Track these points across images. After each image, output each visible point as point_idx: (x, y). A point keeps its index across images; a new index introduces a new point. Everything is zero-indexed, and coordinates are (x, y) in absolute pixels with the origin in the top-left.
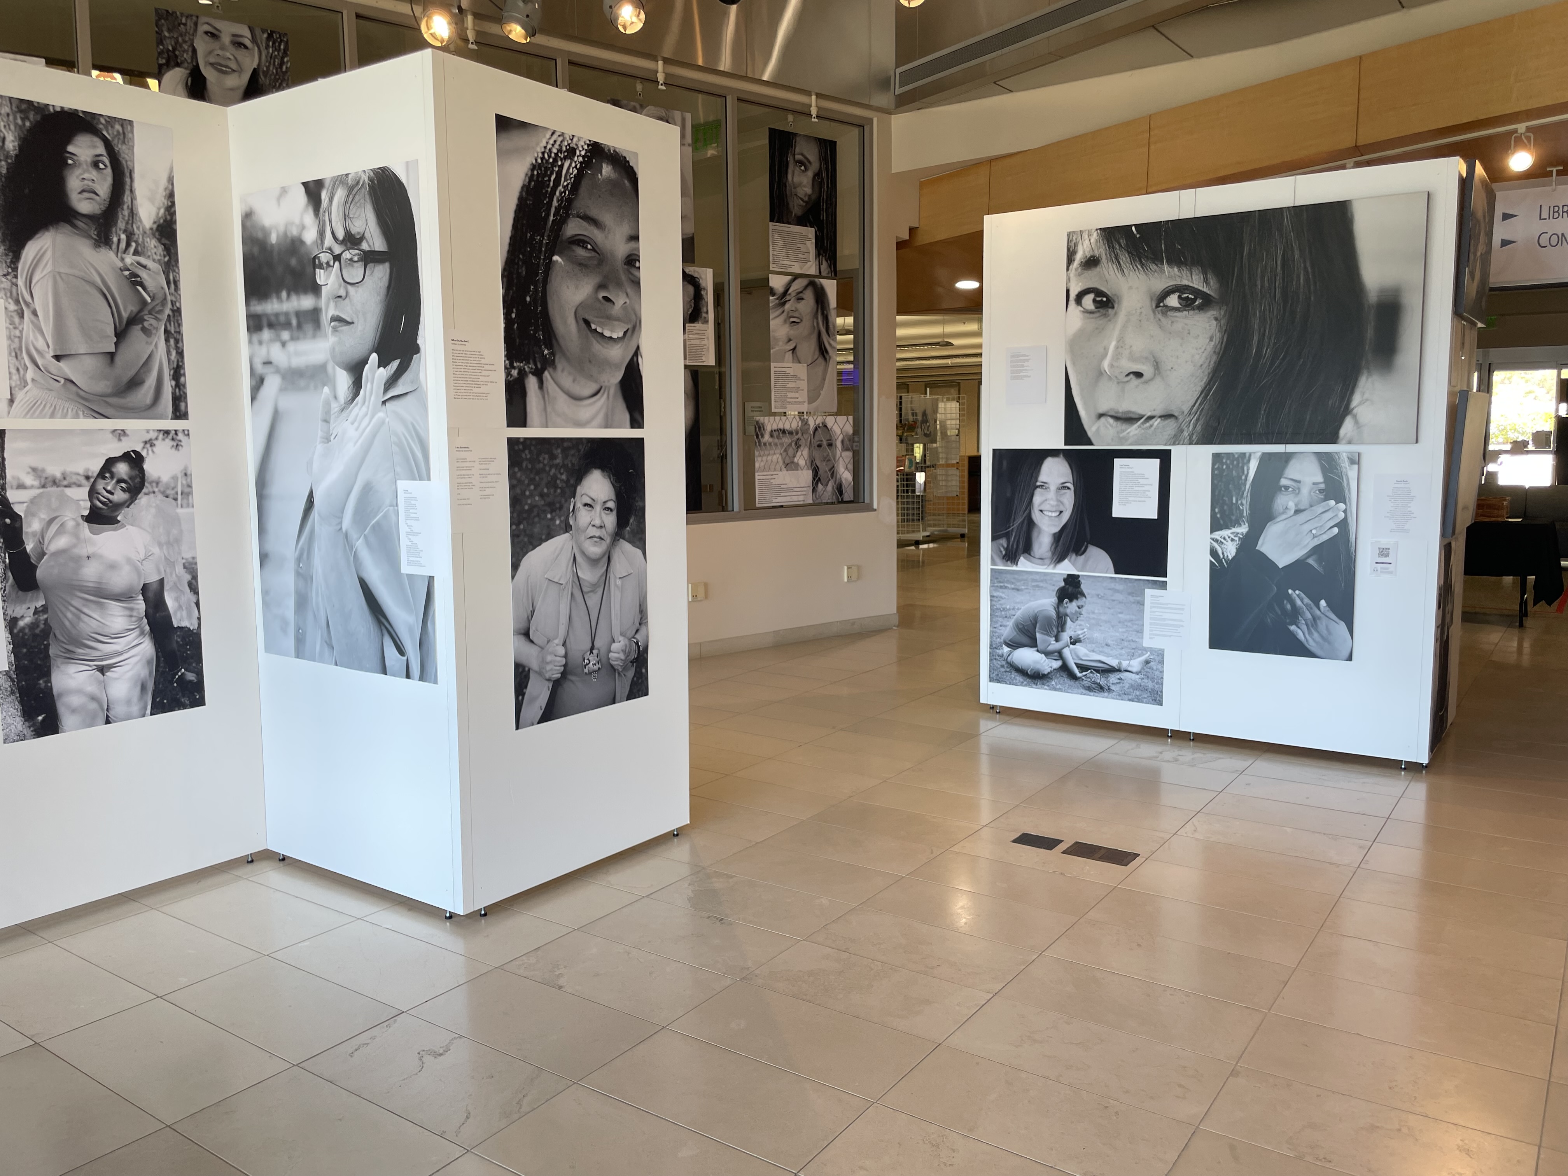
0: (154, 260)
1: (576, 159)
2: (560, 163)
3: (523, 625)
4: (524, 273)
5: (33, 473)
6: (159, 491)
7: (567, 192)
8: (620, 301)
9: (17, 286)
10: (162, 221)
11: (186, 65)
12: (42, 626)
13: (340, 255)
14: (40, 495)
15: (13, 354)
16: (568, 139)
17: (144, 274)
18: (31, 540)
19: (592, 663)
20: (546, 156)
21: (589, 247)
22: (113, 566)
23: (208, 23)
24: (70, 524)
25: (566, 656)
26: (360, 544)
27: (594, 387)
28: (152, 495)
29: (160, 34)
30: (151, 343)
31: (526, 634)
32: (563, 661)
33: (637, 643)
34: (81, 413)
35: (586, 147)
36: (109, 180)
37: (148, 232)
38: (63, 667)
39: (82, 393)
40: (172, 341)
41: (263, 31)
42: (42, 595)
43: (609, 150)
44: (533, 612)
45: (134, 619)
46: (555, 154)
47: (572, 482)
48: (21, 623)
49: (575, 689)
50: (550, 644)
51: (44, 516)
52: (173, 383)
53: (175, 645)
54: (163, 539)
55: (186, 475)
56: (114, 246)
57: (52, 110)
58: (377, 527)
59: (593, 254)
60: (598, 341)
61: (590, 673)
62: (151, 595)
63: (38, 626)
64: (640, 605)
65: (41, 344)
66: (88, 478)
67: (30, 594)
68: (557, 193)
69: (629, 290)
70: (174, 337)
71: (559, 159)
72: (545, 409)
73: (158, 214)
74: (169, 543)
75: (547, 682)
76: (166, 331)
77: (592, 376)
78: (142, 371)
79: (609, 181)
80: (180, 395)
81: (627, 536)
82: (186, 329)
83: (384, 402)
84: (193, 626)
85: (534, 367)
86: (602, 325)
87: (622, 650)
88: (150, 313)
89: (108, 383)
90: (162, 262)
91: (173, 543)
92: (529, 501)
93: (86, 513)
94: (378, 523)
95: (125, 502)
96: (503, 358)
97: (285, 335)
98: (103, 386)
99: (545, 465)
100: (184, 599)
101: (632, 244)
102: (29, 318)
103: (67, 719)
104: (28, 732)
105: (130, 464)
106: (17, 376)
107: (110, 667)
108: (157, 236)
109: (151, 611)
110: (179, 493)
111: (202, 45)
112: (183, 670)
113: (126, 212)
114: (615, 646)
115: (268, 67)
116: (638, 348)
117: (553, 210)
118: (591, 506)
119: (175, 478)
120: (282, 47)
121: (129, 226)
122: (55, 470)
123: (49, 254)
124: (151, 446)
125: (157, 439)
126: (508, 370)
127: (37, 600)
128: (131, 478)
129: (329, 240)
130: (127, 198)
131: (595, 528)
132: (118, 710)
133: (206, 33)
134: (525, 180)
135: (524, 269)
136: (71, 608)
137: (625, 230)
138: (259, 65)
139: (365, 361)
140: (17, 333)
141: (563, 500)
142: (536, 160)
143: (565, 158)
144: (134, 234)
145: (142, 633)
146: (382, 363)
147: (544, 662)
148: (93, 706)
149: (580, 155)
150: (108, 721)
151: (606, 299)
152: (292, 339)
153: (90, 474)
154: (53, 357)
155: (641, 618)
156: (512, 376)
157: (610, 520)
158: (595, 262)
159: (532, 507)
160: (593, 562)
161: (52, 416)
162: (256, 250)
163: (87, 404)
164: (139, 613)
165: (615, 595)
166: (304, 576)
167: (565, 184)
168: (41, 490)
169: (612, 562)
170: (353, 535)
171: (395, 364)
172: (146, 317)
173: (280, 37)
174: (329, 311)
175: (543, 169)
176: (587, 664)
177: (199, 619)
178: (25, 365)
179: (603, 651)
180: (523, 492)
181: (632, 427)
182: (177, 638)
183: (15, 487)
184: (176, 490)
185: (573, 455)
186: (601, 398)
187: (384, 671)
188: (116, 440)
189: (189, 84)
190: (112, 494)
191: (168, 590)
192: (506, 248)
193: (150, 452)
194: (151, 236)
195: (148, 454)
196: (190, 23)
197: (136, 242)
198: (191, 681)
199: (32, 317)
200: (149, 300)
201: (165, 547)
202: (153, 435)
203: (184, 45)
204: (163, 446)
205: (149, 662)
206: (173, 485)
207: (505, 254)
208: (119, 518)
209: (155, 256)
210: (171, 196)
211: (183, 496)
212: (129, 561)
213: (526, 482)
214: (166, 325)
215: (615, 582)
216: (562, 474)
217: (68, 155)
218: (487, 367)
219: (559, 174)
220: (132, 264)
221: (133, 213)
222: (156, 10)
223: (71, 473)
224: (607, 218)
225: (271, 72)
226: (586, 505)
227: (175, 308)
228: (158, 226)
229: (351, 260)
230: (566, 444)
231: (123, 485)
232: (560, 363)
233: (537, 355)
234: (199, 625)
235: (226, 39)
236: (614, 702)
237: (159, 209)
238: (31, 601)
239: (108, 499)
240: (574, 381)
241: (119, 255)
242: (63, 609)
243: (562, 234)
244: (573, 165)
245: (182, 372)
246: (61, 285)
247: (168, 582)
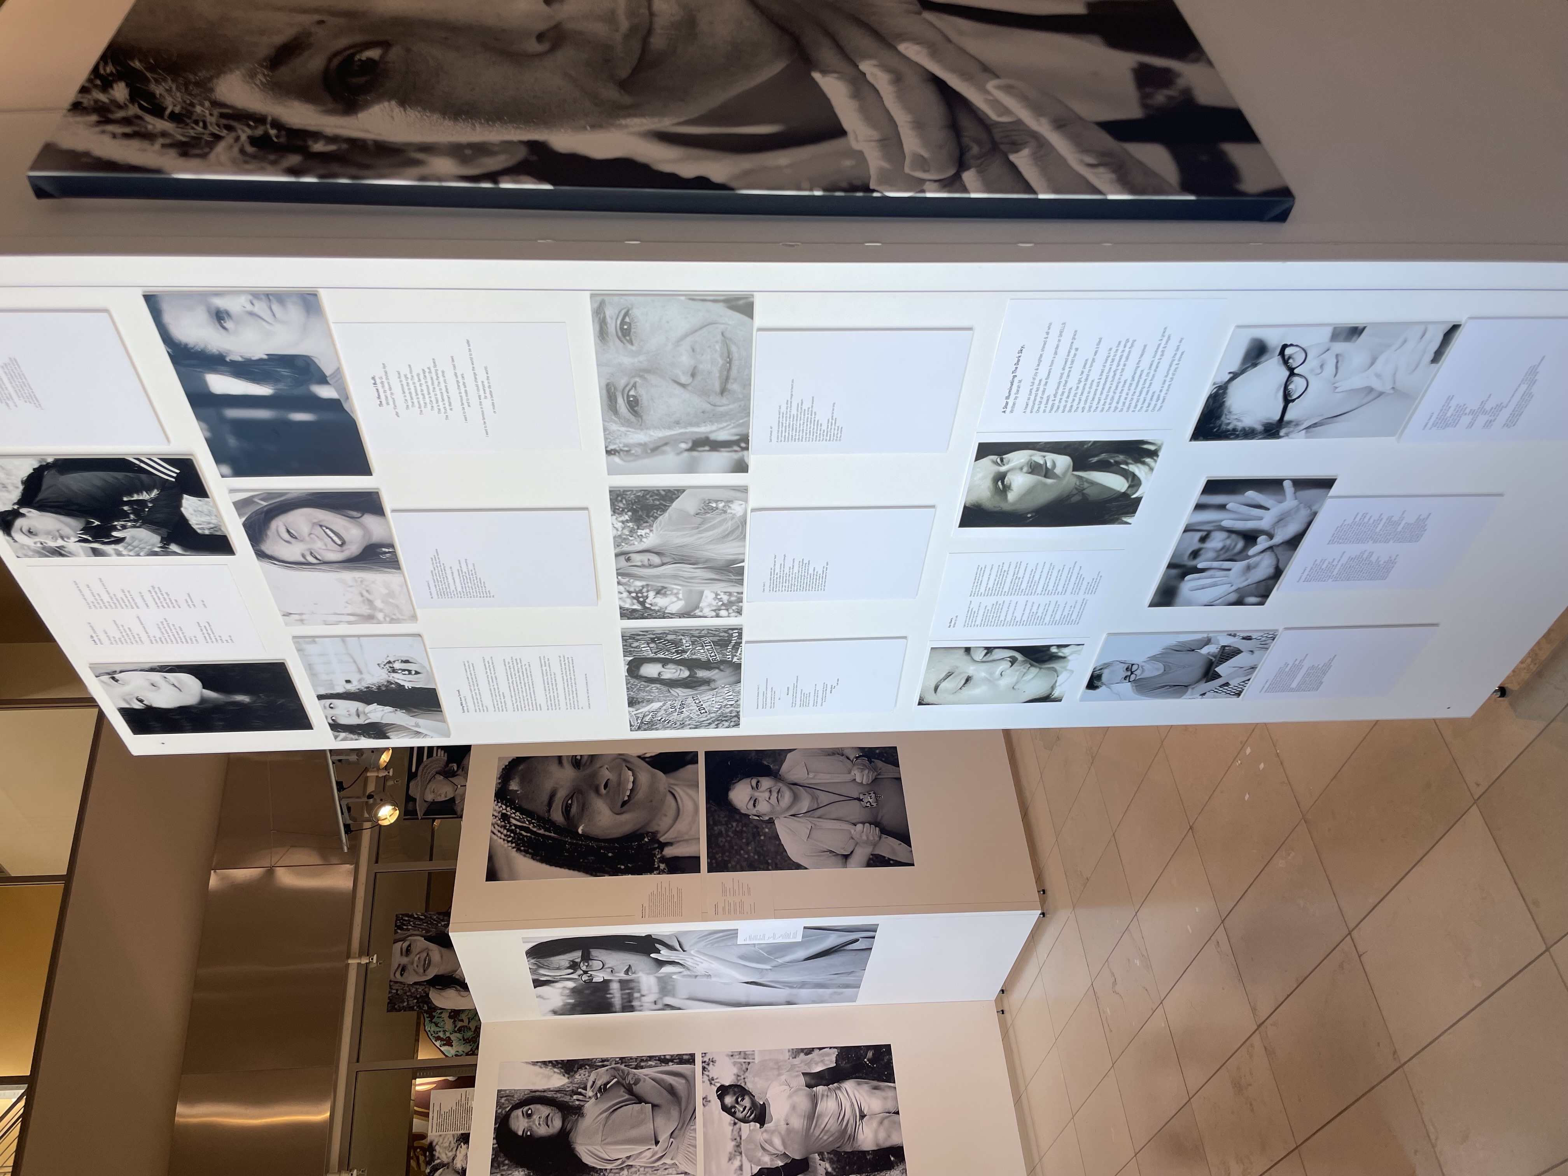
0: (589, 1076)
1: (509, 813)
2: (513, 828)
3: (840, 860)
4: (592, 858)
5: (732, 1160)
6: (743, 1075)
7: (533, 821)
8: (606, 774)
9: (611, 1169)
10: (562, 1071)
11: (427, 989)
12: (832, 1156)
13: (583, 971)
14: (746, 1156)
15: (655, 1172)
16: (495, 820)
17: (599, 1083)
18: (776, 1162)
19: (869, 799)
20: (510, 839)
21: (570, 802)
22: (794, 1108)
23: (395, 974)
24: (765, 1136)
25: (863, 823)
26: (780, 961)
27: (670, 798)
28: (746, 1080)
29: (406, 1008)
30: (645, 1079)
31: (846, 857)
32: (867, 825)
33: (857, 758)
34: (692, 1127)
35: (500, 804)
36: (538, 1106)
37: (570, 1080)
38: (859, 1143)
39: (679, 1127)
40: (642, 1064)
41: (396, 932)
42: (811, 1156)
43: (499, 783)
44: (831, 851)
45: (829, 1094)
46: (507, 831)
47: (737, 817)
48: (830, 1170)
49: (888, 817)
50: (854, 837)
51: (760, 1153)
52: (670, 1064)
53: (848, 1065)
54: (776, 1072)
55: (732, 1056)
56: (582, 1103)
57: (496, 1145)
58: (769, 953)
59: (575, 798)
60: (636, 795)
61: (877, 801)
62: (813, 1082)
63: (832, 1159)
64: (829, 755)
65: (648, 1154)
66: (735, 1124)
67: (811, 1163)
68: (535, 829)
69: (598, 765)
70: (640, 1062)
71: (511, 828)
72: (687, 841)
73: (558, 1073)
74: (779, 1068)
75: (883, 839)
76: (636, 1068)
77: (662, 800)
78: (663, 1086)
79: (522, 783)
80: (679, 1058)
81: (777, 767)
82: (634, 1055)
83: (684, 951)
84: (835, 1052)
85: (658, 850)
86: (625, 790)
87: (862, 772)
88: (624, 1079)
89: (672, 1109)
90: (590, 1070)
91: (778, 1066)
92: (752, 854)
93: (758, 1125)
94: (766, 953)
95: (751, 1098)
96: (653, 876)
97: (636, 995)
98: (675, 1113)
99: (726, 841)
100: (817, 1059)
101: (565, 762)
102: (632, 1161)
103: (894, 1141)
104: (901, 1167)
105: (726, 1095)
106: (669, 1170)
107: (861, 1111)
108: (573, 1073)
109: (824, 1082)
110: (744, 1060)
111: (411, 978)
112: (865, 1060)
113: (559, 1095)
114: (858, 780)
115: (423, 929)
116: (639, 757)
117: (547, 833)
118: (755, 801)
119: (735, 1063)
120: (407, 919)
121: (568, 1093)
122: (730, 1146)
123: (590, 1148)
124: (713, 1080)
125: (708, 1076)
126: (661, 872)
127: (815, 1159)
128: (735, 1094)
129: (574, 976)
130: (549, 1095)
131: (771, 797)
132: (890, 1106)
133: (402, 975)
134: (528, 857)
135: (590, 858)
136: (820, 1137)
137: (554, 768)
138: (422, 936)
139: (656, 960)
140: (642, 1169)
141: (751, 825)
142: (514, 848)
143: (509, 823)
144: (573, 1090)
145: (839, 1088)
146: (658, 951)
147: (866, 842)
148: (886, 1122)
149: (506, 809)
150: (897, 1113)
151: (606, 787)
152: (639, 991)
153: (733, 1122)
154: (656, 1146)
155: (838, 754)
156: (664, 869)
157: (766, 783)
158: (580, 796)
159: (756, 852)
160: (796, 798)
161: (695, 1147)
162: (578, 1009)
163: (686, 1123)
164: (825, 1090)
165: (821, 779)
166: (803, 985)
167: (527, 823)
168: (743, 1155)
169: (796, 781)
170: (774, 963)
171: (657, 946)
172: (627, 1082)
173: (399, 920)
174: (622, 976)
175: (519, 842)
176: (870, 804)
177: (831, 1048)
178: (662, 1164)
179: (861, 789)
180: (746, 860)
181: (696, 762)
182: (843, 1064)
183: (741, 1172)
184: (743, 1063)
185: (719, 816)
186: (678, 793)
187: (871, 949)
188: (710, 1104)
189: (440, 987)
190: (745, 1107)
191: (810, 1070)
192: (576, 873)
193: (717, 1081)
194: (573, 1078)
195: (718, 1082)
196: (396, 987)
197: (578, 1089)
198: (873, 1054)
199: (631, 1159)
200: (616, 1080)
201: (781, 1072)
202: (706, 1078)
203: (412, 991)
204: (713, 1071)
205: (859, 1084)
206: (739, 1065)
207: (581, 874)
208: (762, 1103)
209: (587, 1075)
210: (545, 1063)
211: (746, 1057)
212: (790, 1096)
213: (738, 857)
214: (632, 1068)
215: (811, 778)
216: (732, 826)
217: (524, 1135)
218: (659, 890)
219: (521, 828)
220: (593, 1091)
221: (558, 1091)
222: (388, 1011)
223: (732, 1135)
224: (548, 785)
225: (426, 927)
226: (754, 806)
227: (620, 1061)
228: (566, 1073)
229: (587, 966)
230: (711, 823)
231: (740, 1099)
232: (653, 828)
233: (649, 847)
234: (834, 1048)
235: (405, 960)
236: (899, 779)
237: (555, 1072)
238: (815, 1163)
239: (749, 1110)
240: (666, 815)
241: (587, 1100)
242: (821, 1141)
243: (563, 825)
244: (513, 815)
245: (662, 1057)
246: (609, 1140)
247: (805, 1070)
